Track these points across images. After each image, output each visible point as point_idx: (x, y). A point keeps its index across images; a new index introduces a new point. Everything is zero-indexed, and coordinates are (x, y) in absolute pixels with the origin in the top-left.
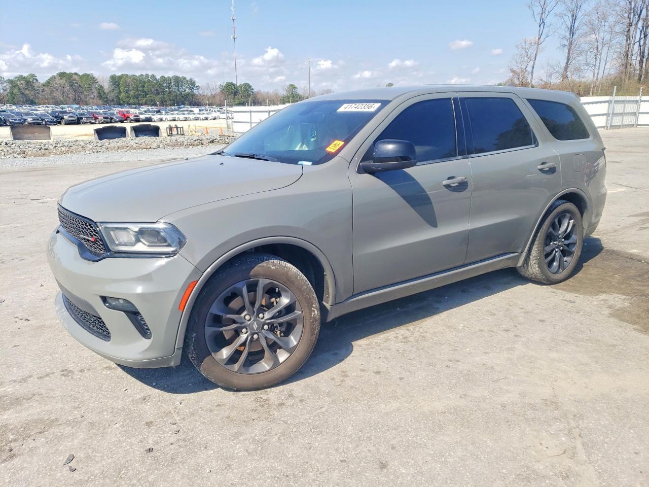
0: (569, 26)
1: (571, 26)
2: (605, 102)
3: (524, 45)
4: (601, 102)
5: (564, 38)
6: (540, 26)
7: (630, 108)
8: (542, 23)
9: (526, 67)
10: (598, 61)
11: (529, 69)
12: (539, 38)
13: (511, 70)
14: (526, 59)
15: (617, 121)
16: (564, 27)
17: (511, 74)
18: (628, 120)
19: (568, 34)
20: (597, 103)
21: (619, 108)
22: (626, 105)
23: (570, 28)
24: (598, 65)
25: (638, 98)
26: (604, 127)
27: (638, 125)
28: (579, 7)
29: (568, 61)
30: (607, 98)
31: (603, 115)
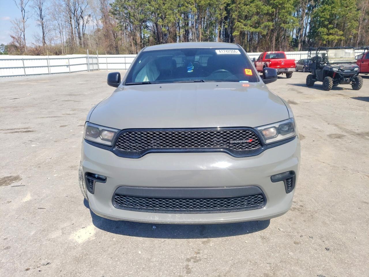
0: (39, 14)
1: (40, 14)
2: (84, 57)
3: (15, 21)
4: (83, 57)
5: (38, 20)
6: (22, 11)
7: (95, 61)
8: (23, 10)
9: (21, 35)
10: (62, 36)
11: (22, 36)
12: (24, 19)
13: (11, 36)
14: (19, 30)
15: (91, 67)
16: (36, 14)
17: (12, 39)
18: (95, 67)
19: (39, 18)
20: (81, 58)
21: (90, 61)
22: (93, 59)
23: (40, 15)
24: (62, 37)
25: (96, 56)
26: (87, 70)
27: (99, 69)
28: (41, 4)
29: (44, 34)
30: (85, 55)
31: (85, 64)
